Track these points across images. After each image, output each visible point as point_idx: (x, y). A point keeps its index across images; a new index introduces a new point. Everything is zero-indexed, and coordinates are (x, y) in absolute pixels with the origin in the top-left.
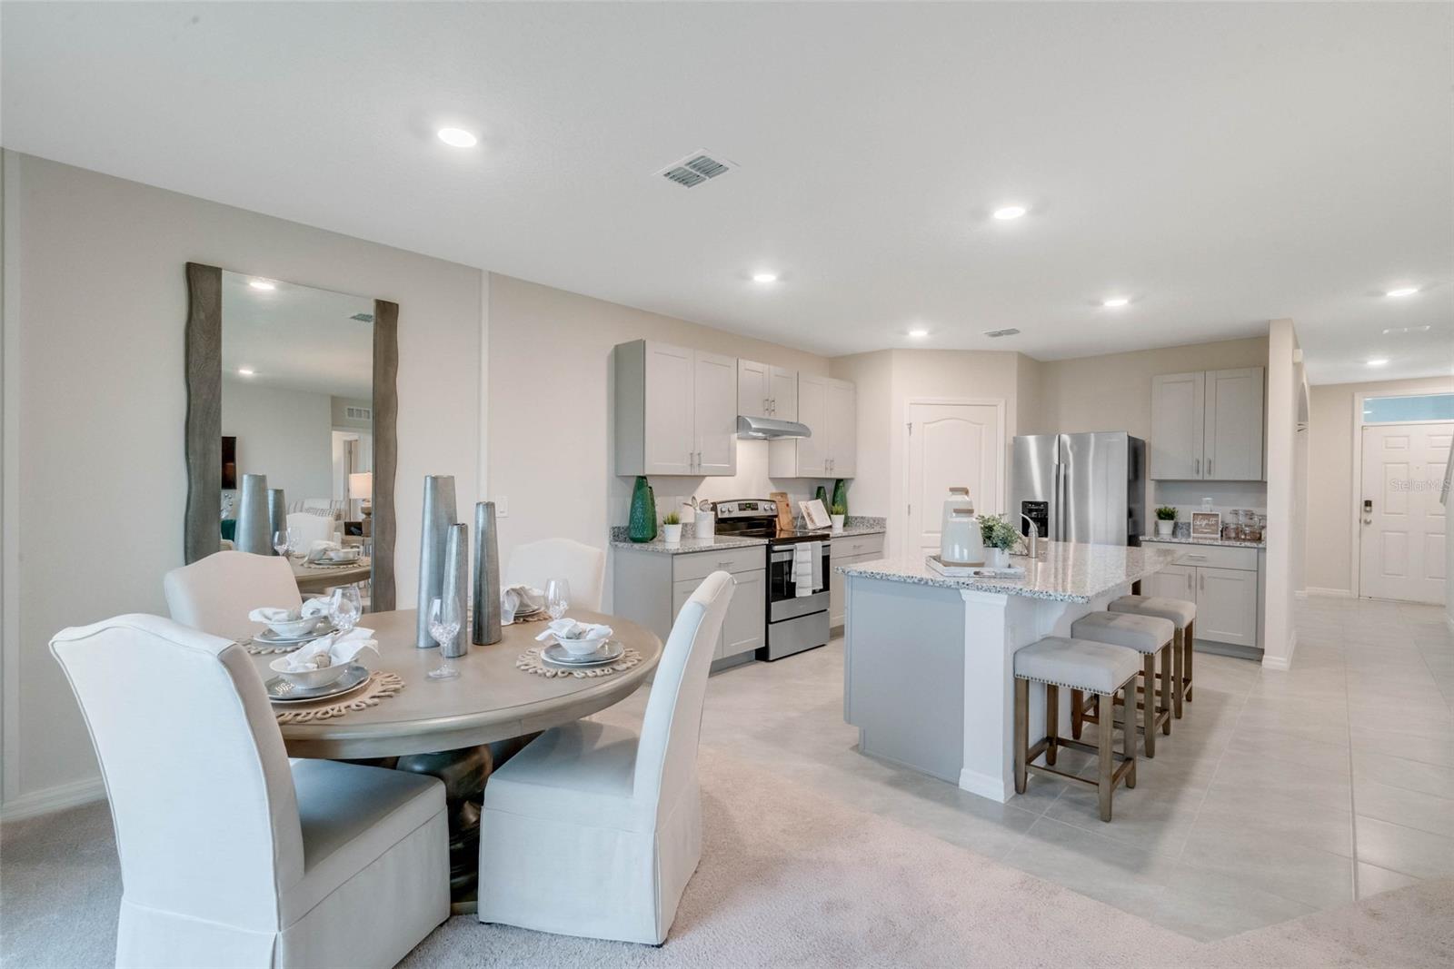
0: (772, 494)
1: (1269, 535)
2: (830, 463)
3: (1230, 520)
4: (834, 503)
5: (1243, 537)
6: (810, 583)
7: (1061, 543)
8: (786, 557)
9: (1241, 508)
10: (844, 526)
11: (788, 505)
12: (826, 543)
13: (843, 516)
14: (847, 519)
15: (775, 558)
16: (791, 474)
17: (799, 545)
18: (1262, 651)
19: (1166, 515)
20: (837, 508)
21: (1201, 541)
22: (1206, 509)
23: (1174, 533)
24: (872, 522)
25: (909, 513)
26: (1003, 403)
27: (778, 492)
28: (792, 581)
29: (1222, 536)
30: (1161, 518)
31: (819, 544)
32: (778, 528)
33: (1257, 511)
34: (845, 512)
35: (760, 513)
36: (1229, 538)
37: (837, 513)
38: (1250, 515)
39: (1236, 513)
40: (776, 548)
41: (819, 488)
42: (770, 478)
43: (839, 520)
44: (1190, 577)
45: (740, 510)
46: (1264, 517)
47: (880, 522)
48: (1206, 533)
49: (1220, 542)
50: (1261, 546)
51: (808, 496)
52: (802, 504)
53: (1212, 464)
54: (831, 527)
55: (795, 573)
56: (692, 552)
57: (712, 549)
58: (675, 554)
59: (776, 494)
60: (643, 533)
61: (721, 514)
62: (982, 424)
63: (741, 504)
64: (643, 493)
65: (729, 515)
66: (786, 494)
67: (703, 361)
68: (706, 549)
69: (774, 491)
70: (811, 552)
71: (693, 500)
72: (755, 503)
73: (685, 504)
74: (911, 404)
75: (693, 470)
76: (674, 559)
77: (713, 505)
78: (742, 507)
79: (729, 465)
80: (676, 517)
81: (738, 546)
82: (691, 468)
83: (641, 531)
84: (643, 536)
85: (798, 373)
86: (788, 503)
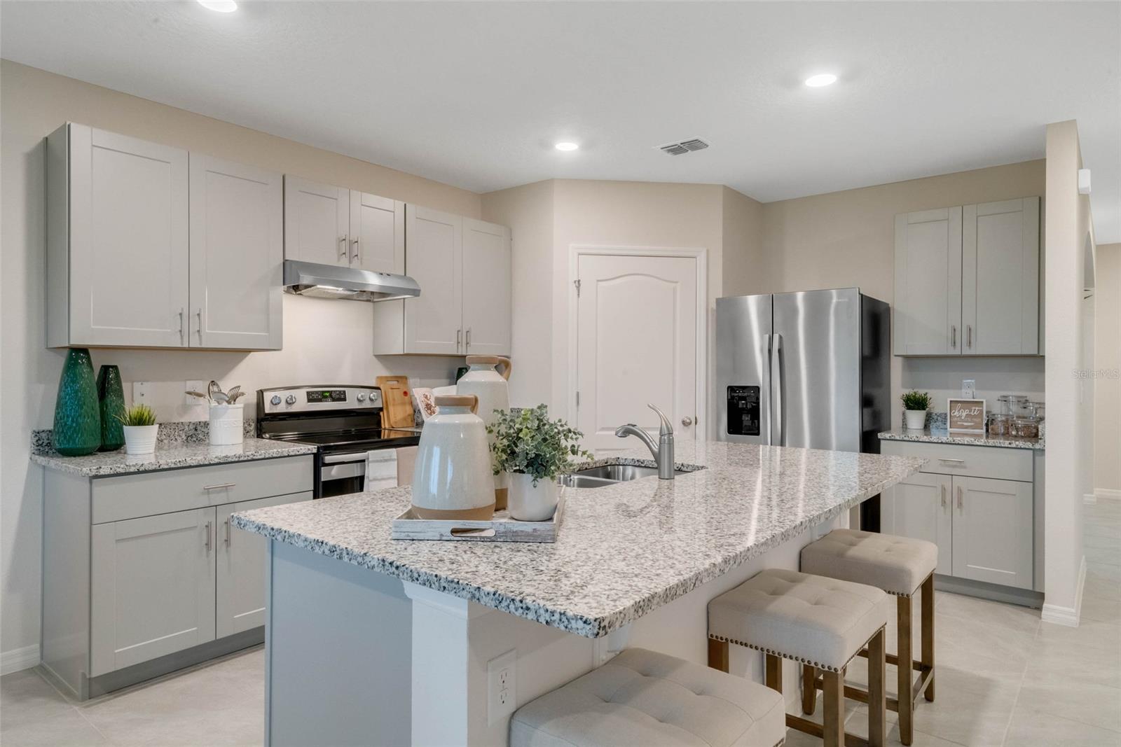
0: (380, 378)
1: (1049, 430)
2: (464, 335)
3: (998, 409)
5: (1014, 433)
7: (779, 448)
8: (351, 471)
9: (1012, 393)
11: (405, 393)
16: (398, 350)
17: (374, 453)
18: (1041, 596)
19: (916, 403)
21: (958, 440)
22: (966, 395)
23: (926, 427)
25: (578, 403)
27: (392, 375)
29: (987, 431)
30: (909, 408)
32: (386, 425)
33: (1032, 396)
35: (351, 403)
36: (996, 435)
38: (1024, 403)
39: (1005, 400)
40: (328, 459)
41: (461, 370)
42: (376, 356)
44: (944, 489)
45: (309, 400)
46: (1041, 405)
48: (967, 427)
49: (982, 441)
50: (1037, 446)
52: (418, 392)
53: (973, 335)
56: (139, 472)
57: (188, 465)
58: (96, 477)
59: (386, 377)
60: (74, 441)
61: (269, 406)
62: (676, 282)
63: (313, 393)
64: (75, 375)
65: (287, 408)
66: (406, 378)
67: (208, 171)
68: (173, 466)
69: (385, 373)
70: (396, 458)
71: (211, 387)
72: (340, 392)
73: (189, 393)
74: (579, 254)
75: (186, 339)
76: (93, 485)
77: (258, 392)
78: (315, 396)
79: (267, 334)
80: (146, 414)
81: (249, 458)
82: (182, 337)
83: (70, 437)
84: (74, 446)
85: (405, 205)
86: (405, 390)
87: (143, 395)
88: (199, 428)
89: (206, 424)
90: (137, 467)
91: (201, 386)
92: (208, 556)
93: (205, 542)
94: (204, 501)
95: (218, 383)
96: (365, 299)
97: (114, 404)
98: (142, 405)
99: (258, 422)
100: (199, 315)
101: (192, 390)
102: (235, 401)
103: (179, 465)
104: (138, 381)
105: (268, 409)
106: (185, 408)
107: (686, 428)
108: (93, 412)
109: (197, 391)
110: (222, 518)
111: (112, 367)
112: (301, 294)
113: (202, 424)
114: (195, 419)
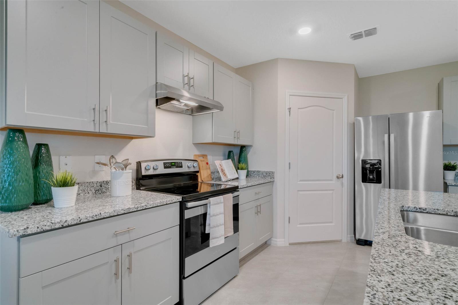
0: (195, 155)
2: (237, 133)
4: (239, 162)
6: (223, 233)
7: (387, 190)
8: (200, 211)
10: (246, 177)
11: (207, 163)
12: (236, 194)
13: (246, 171)
14: (248, 172)
15: (188, 215)
16: (209, 139)
17: (212, 200)
19: (450, 167)
20: (241, 165)
24: (265, 174)
25: (290, 168)
26: (346, 97)
27: (199, 154)
28: (207, 232)
30: (447, 170)
31: (230, 196)
32: (199, 180)
34: (247, 168)
35: (184, 169)
37: (242, 169)
40: (190, 205)
41: (230, 152)
42: (194, 144)
43: (243, 173)
45: (165, 167)
47: (270, 175)
51: (222, 157)
52: (217, 163)
54: (238, 178)
55: (209, 225)
56: (63, 227)
57: (102, 217)
58: (24, 236)
59: (198, 155)
60: (10, 200)
61: (144, 171)
62: (334, 110)
63: (166, 163)
64: (12, 149)
65: (154, 172)
66: (206, 156)
67: (112, 17)
68: (91, 219)
69: (197, 153)
70: (223, 201)
71: (111, 159)
72: (179, 162)
73: (98, 163)
74: (290, 95)
75: (97, 126)
76: (21, 243)
77: (137, 163)
78: (168, 165)
79: (147, 127)
80: (69, 178)
81: (143, 208)
82: (95, 124)
83: (7, 197)
84: (10, 204)
85: (213, 63)
86: (207, 162)
87: (66, 164)
88: (103, 185)
89: (107, 183)
90: (62, 224)
91: (104, 159)
92: (116, 282)
93: (114, 272)
94: (113, 242)
95: (115, 157)
96: (189, 114)
97: (44, 171)
98: (66, 171)
99: (137, 180)
100: (106, 111)
101: (99, 161)
102: (126, 168)
103: (95, 218)
104: (63, 156)
105: (144, 173)
106: (95, 173)
107: (338, 179)
108: (27, 178)
109: (102, 162)
110: (126, 253)
111: (44, 145)
112: (159, 108)
113: (105, 182)
114: (100, 180)
